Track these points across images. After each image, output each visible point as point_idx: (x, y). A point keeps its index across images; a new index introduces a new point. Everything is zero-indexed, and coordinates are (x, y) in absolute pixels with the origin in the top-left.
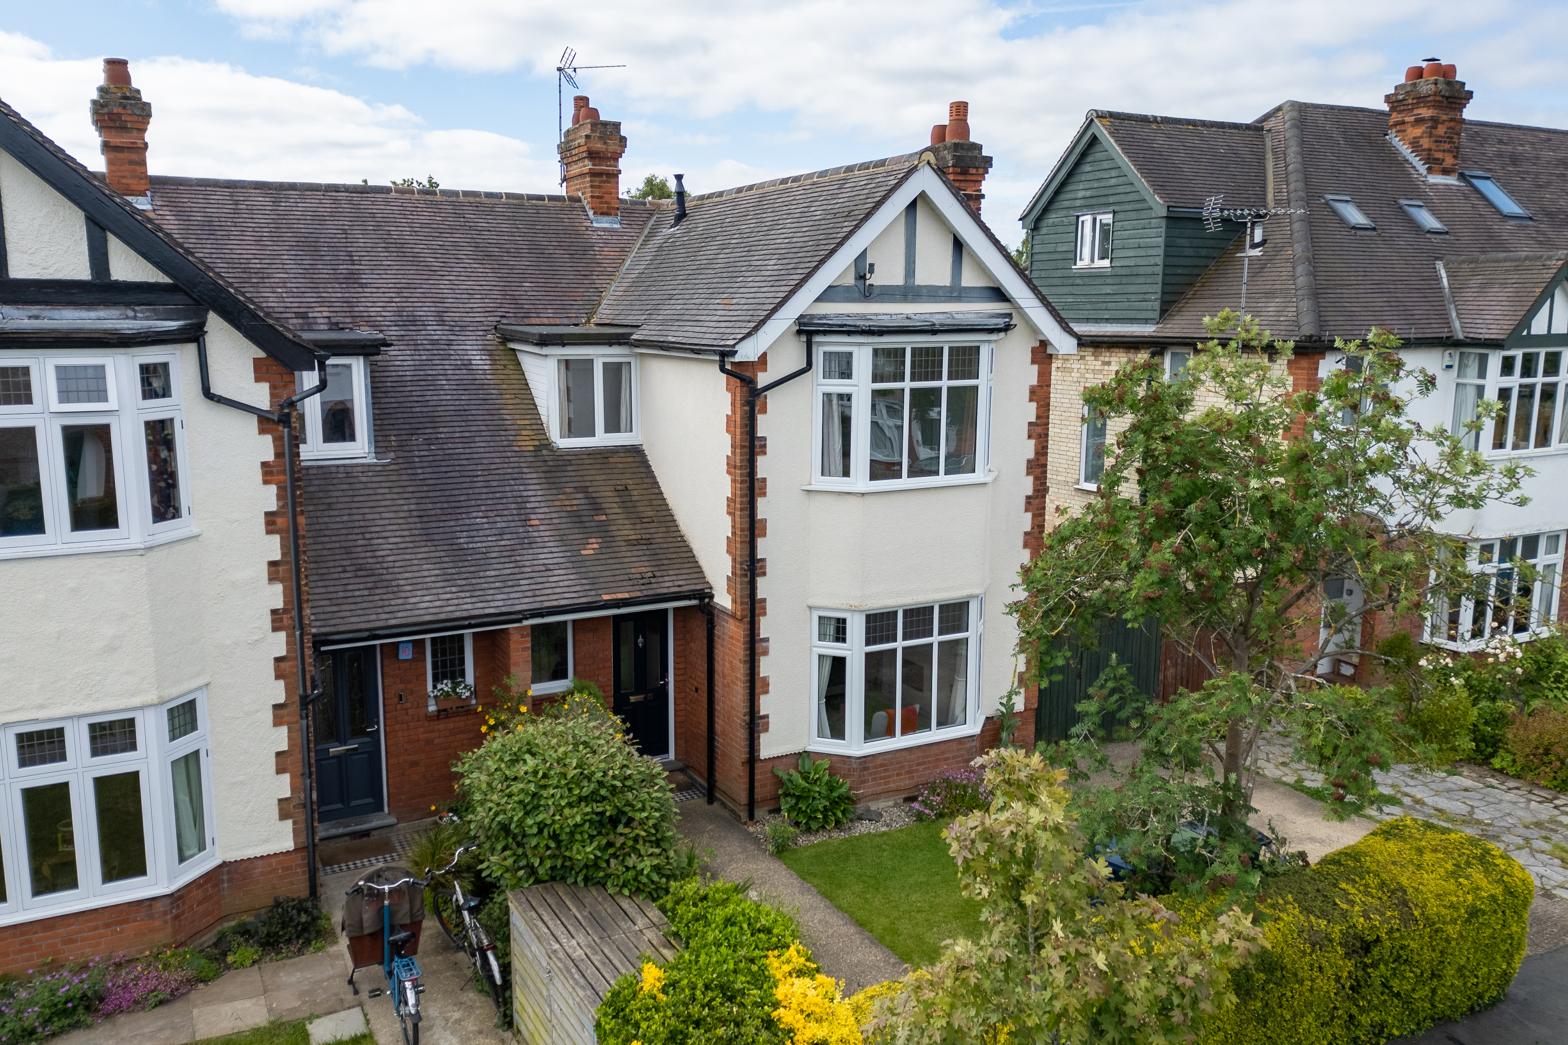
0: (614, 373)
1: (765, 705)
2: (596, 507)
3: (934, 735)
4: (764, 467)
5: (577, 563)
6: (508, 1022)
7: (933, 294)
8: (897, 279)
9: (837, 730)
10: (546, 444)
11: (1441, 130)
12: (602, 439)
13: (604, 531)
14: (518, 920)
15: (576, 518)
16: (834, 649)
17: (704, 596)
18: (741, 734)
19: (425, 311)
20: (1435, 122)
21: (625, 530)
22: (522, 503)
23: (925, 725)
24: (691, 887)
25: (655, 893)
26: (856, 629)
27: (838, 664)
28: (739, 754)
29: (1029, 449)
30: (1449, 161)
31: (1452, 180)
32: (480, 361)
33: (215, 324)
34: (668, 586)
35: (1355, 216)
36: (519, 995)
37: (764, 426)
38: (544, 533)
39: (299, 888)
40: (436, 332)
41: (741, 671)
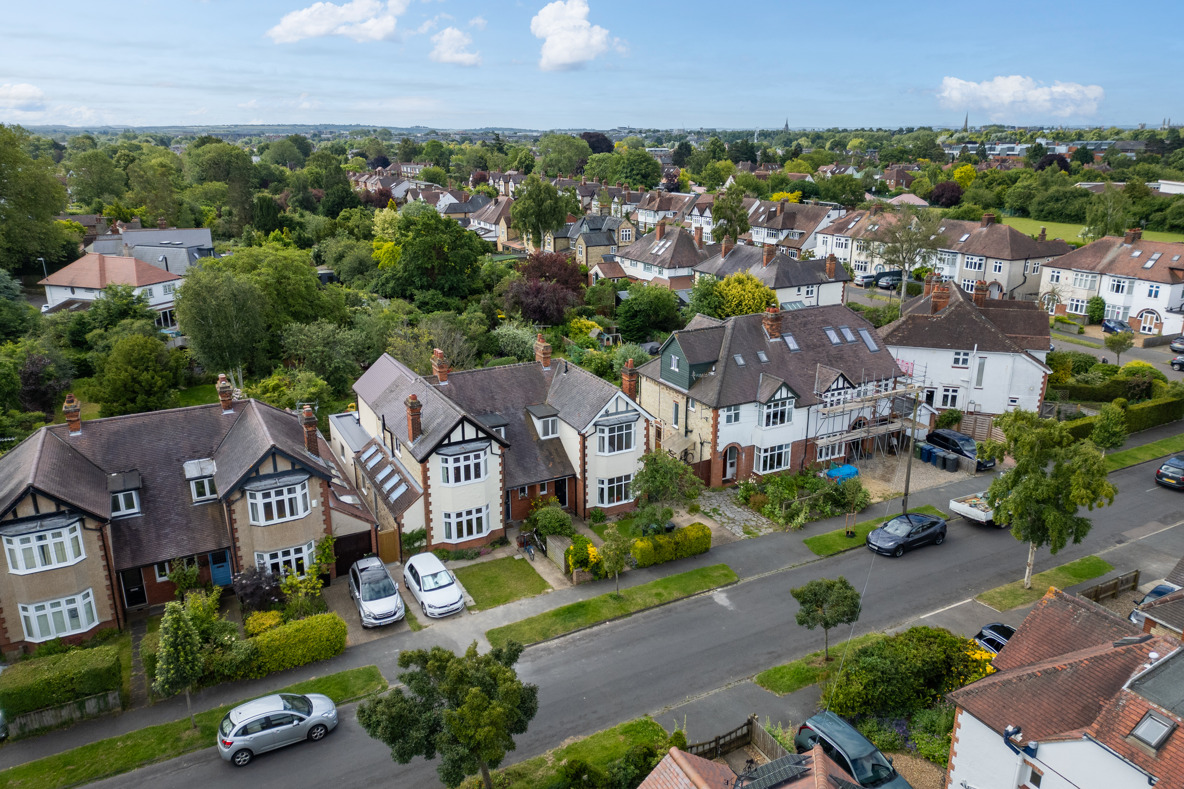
0: (553, 421)
1: (587, 498)
2: (551, 454)
3: (624, 502)
4: (587, 451)
5: (548, 469)
6: (546, 556)
7: (622, 413)
8: (614, 411)
9: (603, 502)
10: (539, 439)
11: (774, 327)
12: (551, 436)
13: (553, 460)
14: (548, 540)
15: (547, 457)
16: (602, 486)
17: (574, 475)
18: (582, 503)
19: (509, 405)
20: (772, 326)
21: (557, 460)
22: (536, 454)
23: (621, 499)
24: (576, 535)
25: (570, 536)
26: (606, 482)
27: (602, 489)
28: (582, 507)
29: (645, 440)
30: (777, 334)
31: (778, 340)
32: (522, 417)
33: (493, 442)
34: (567, 473)
35: (741, 361)
36: (548, 551)
37: (587, 443)
38: (541, 462)
39: (503, 535)
40: (512, 410)
41: (582, 492)
